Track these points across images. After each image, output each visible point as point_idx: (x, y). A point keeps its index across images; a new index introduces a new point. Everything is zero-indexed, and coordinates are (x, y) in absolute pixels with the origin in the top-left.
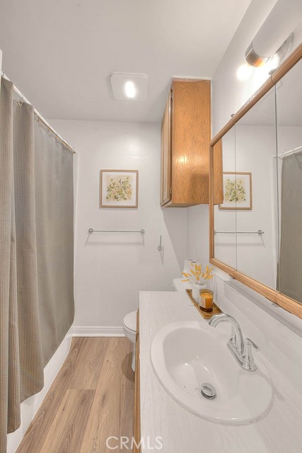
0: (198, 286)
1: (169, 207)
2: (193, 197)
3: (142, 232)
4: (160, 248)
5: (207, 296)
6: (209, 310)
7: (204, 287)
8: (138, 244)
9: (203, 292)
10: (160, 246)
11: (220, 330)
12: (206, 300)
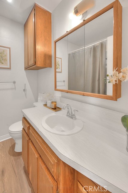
0: (50, 101)
1: (29, 69)
2: (45, 64)
3: (14, 82)
4: (24, 90)
5: (54, 104)
6: (56, 109)
7: (52, 101)
8: (12, 89)
9: (52, 102)
10: (25, 89)
11: (62, 114)
12: (54, 105)
